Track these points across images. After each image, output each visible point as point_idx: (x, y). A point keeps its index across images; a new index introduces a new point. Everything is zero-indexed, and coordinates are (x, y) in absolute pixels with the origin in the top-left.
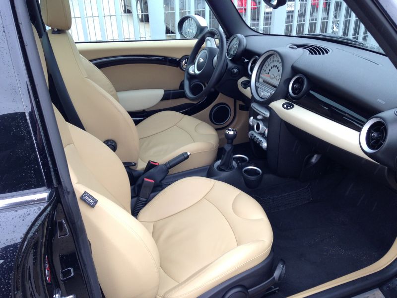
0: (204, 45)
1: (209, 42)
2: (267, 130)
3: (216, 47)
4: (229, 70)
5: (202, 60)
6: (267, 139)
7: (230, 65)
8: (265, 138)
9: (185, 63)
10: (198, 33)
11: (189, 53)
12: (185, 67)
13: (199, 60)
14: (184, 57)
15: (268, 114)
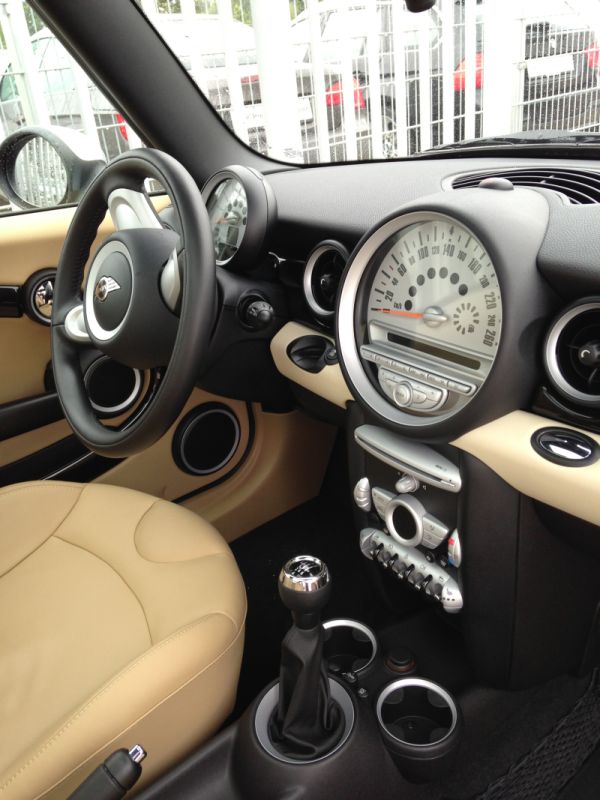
0: (107, 224)
1: (122, 209)
2: (455, 537)
3: (159, 226)
4: (230, 307)
5: (111, 285)
6: (462, 574)
7: (232, 287)
8: (449, 568)
9: (48, 297)
10: (76, 185)
11: (55, 259)
12: (47, 310)
13: (99, 285)
14: (40, 276)
15: (451, 478)
